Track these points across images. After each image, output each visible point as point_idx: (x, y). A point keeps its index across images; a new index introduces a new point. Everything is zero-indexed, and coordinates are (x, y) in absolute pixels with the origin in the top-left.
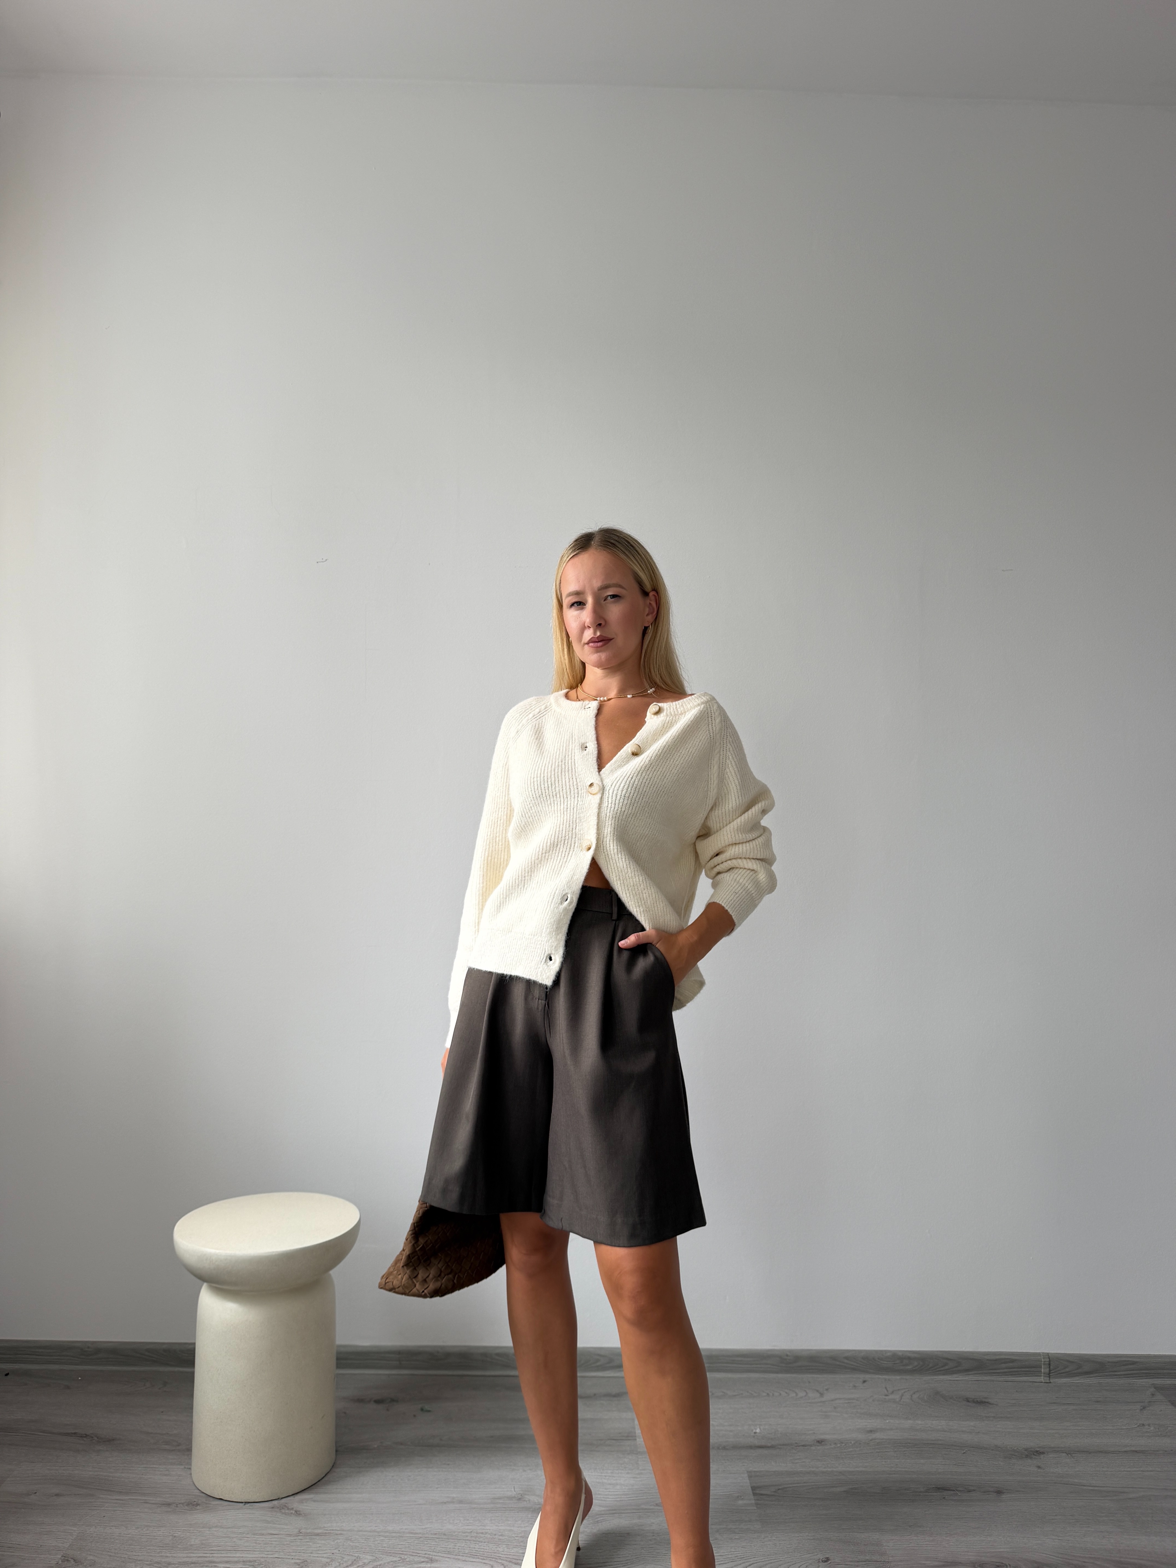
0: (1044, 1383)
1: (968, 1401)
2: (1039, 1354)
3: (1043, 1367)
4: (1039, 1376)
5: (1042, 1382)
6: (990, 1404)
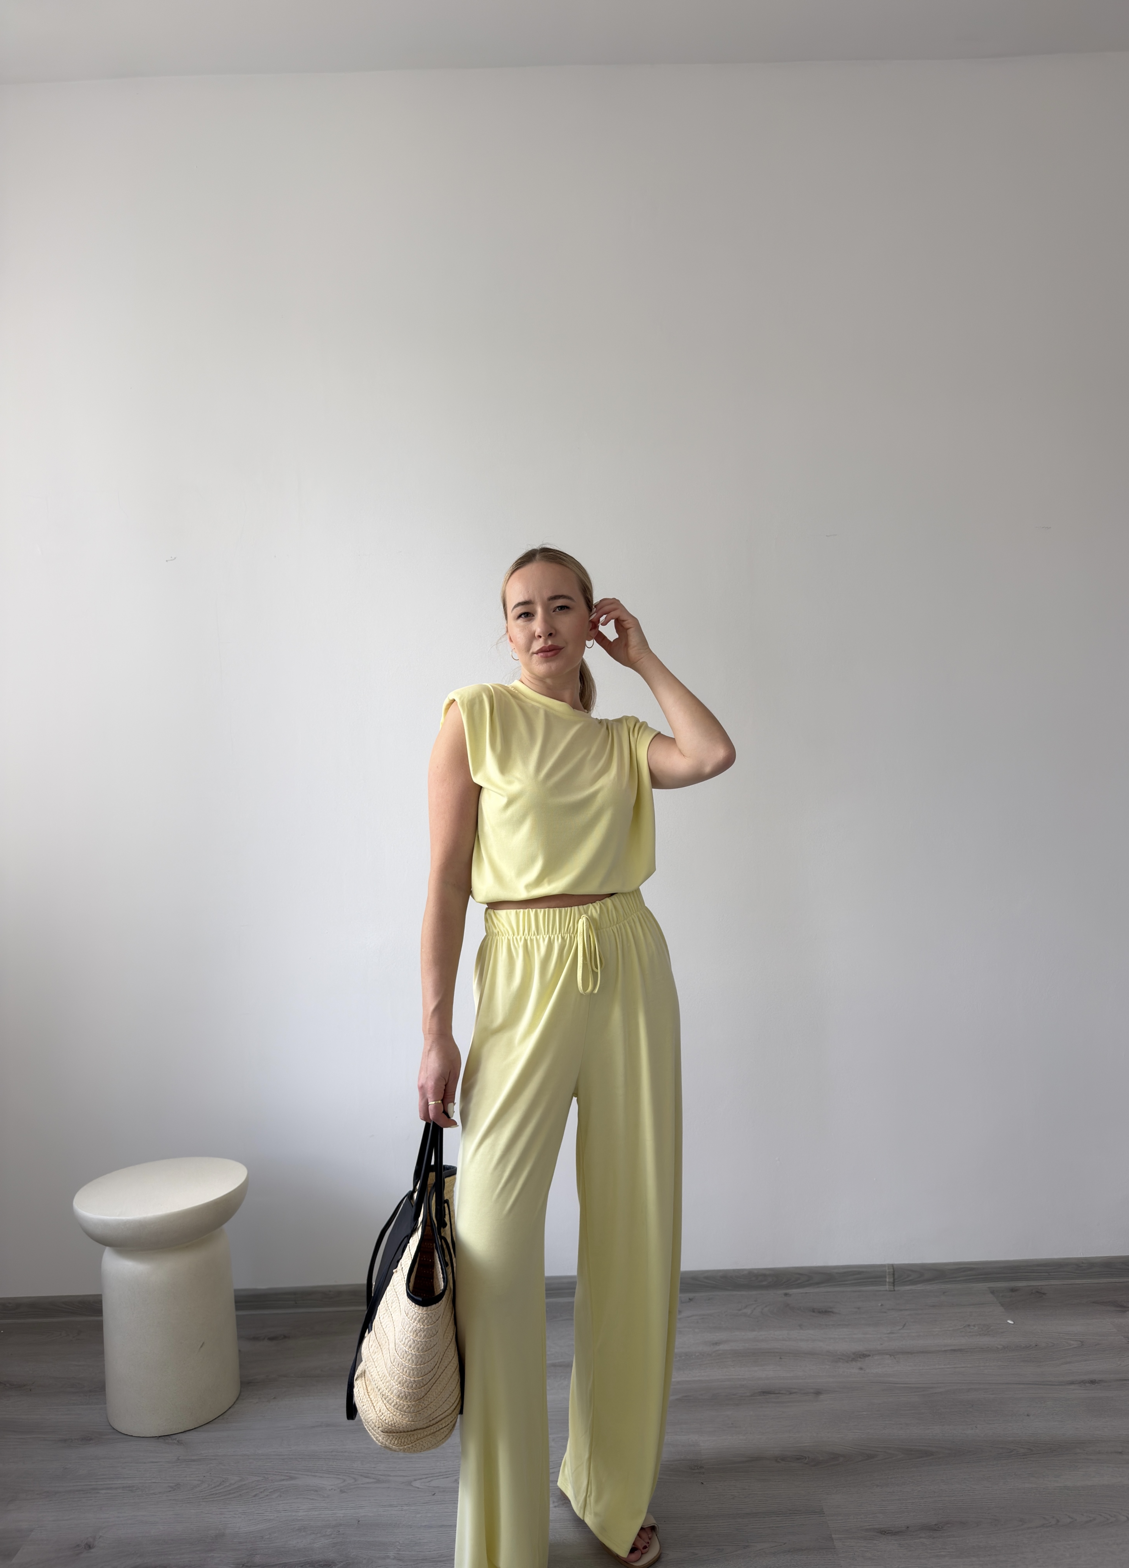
0: (889, 1291)
1: (814, 1312)
2: (884, 1265)
3: (887, 1277)
4: (884, 1285)
5: (886, 1291)
6: (832, 1312)
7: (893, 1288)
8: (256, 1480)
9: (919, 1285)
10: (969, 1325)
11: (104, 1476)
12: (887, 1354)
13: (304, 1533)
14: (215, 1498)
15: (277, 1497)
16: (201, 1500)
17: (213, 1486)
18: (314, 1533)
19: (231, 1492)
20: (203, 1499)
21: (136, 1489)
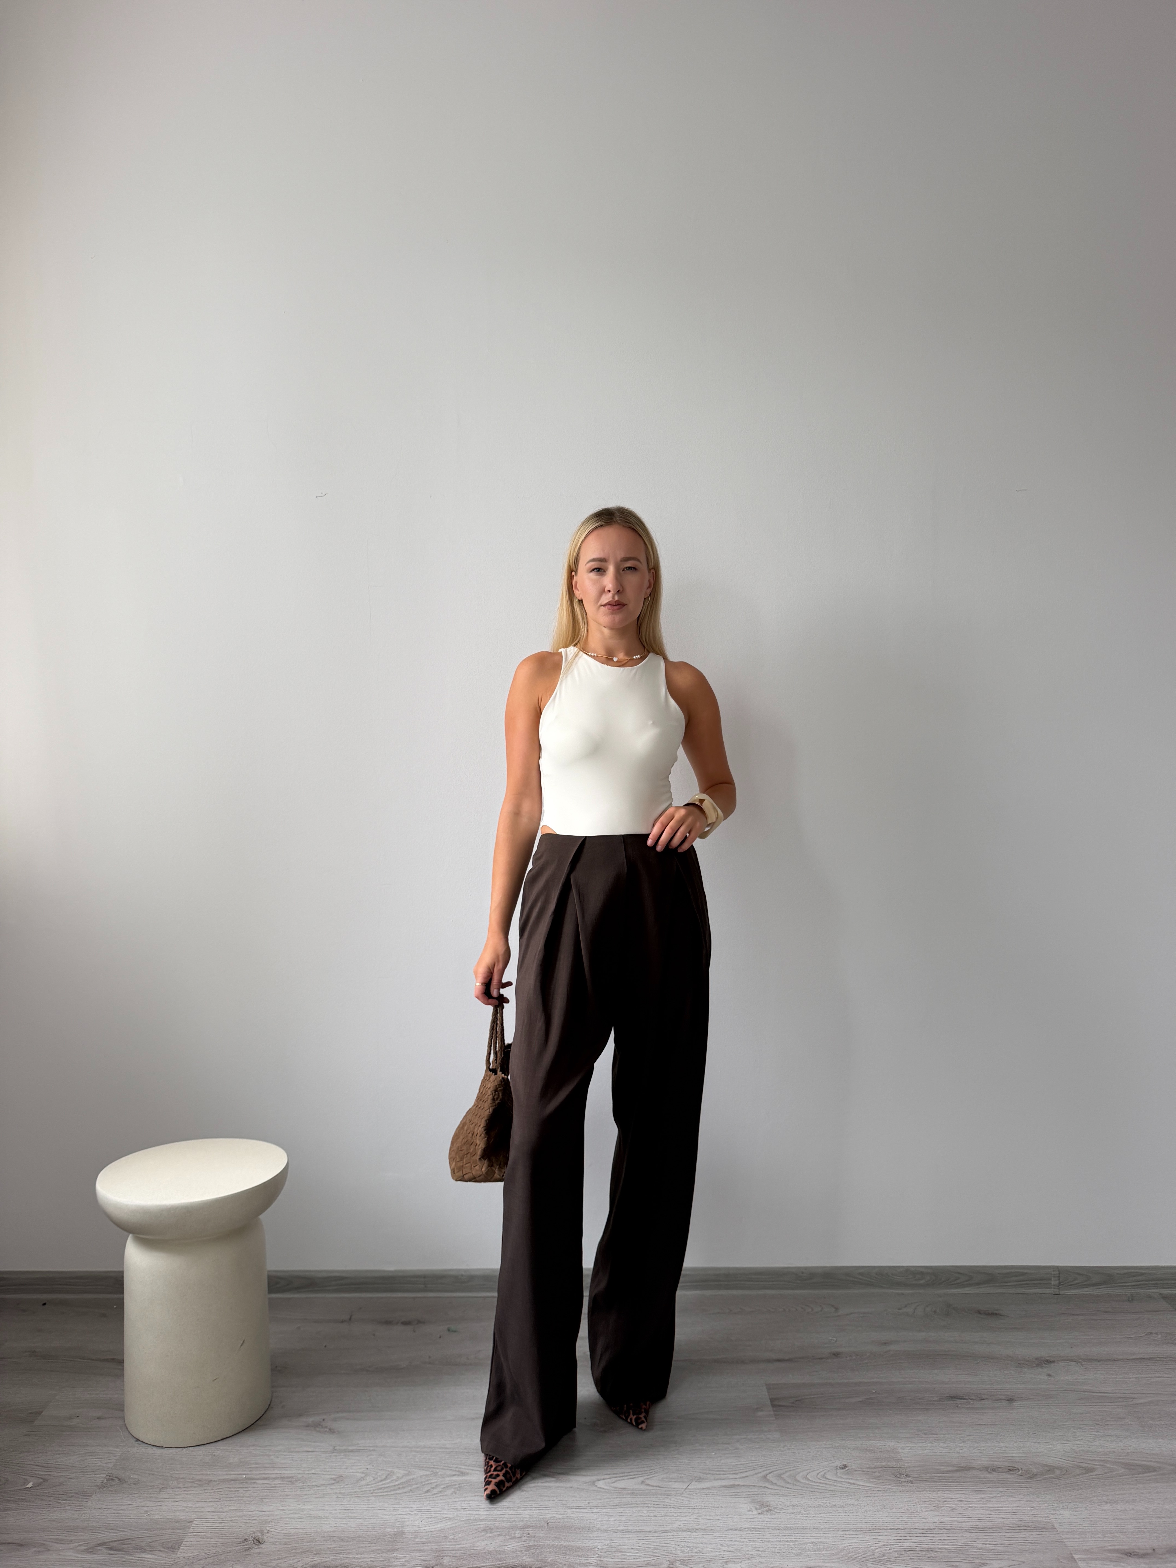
1: (980, 1313)
2: (1049, 1267)
3: (1053, 1279)
4: (1049, 1288)
5: (1052, 1294)
6: (1001, 1315)
7: (1059, 1292)
8: (425, 1474)
9: (1086, 1289)
11: (257, 1466)
12: (1073, 1361)
13: (490, 1535)
14: (383, 1492)
15: (452, 1494)
16: (371, 1495)
17: (379, 1479)
18: (502, 1535)
19: (401, 1486)
20: (372, 1493)
21: (296, 1481)
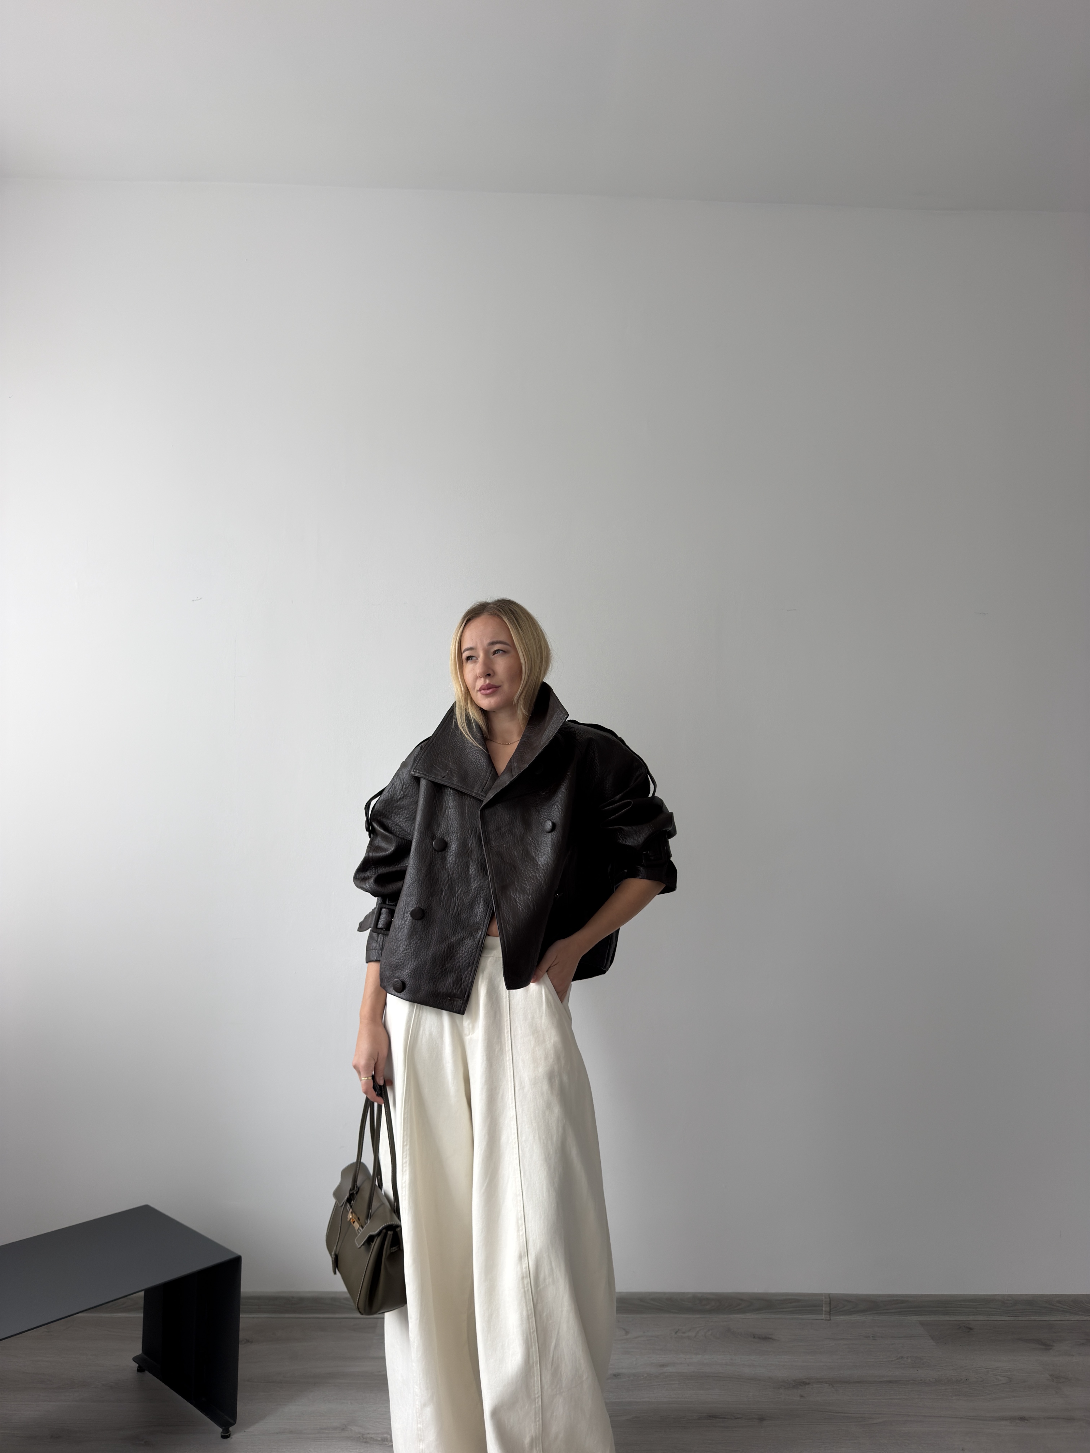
0: (826, 1320)
1: (754, 1337)
2: (821, 1295)
3: (824, 1304)
4: (820, 1314)
5: (823, 1320)
6: (772, 1339)
7: (830, 1318)
9: (853, 1316)
10: (902, 1357)
12: (826, 1383)
